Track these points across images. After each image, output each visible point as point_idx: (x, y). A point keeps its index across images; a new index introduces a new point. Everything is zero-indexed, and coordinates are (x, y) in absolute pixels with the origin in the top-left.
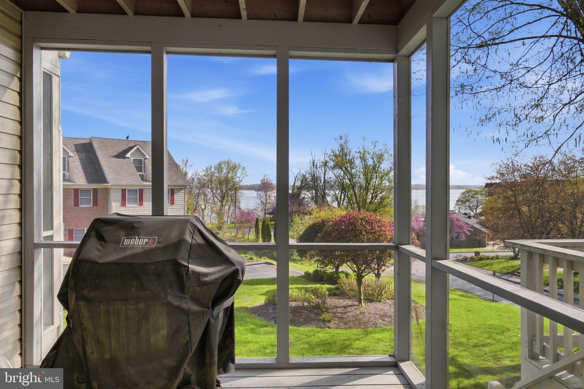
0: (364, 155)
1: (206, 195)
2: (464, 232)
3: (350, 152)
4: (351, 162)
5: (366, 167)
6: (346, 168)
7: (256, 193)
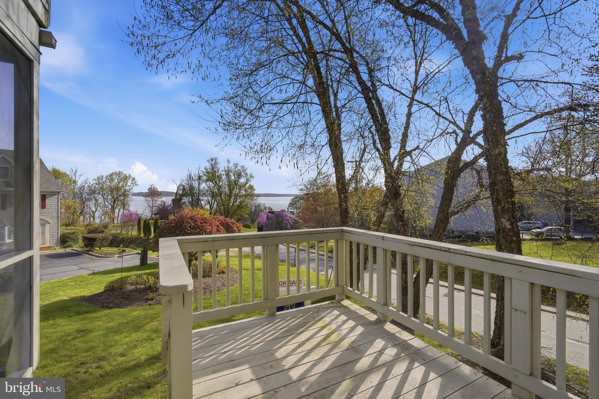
0: (228, 173)
1: (96, 200)
2: (290, 223)
3: (218, 170)
4: (220, 177)
5: (229, 181)
6: (215, 182)
7: (144, 198)
